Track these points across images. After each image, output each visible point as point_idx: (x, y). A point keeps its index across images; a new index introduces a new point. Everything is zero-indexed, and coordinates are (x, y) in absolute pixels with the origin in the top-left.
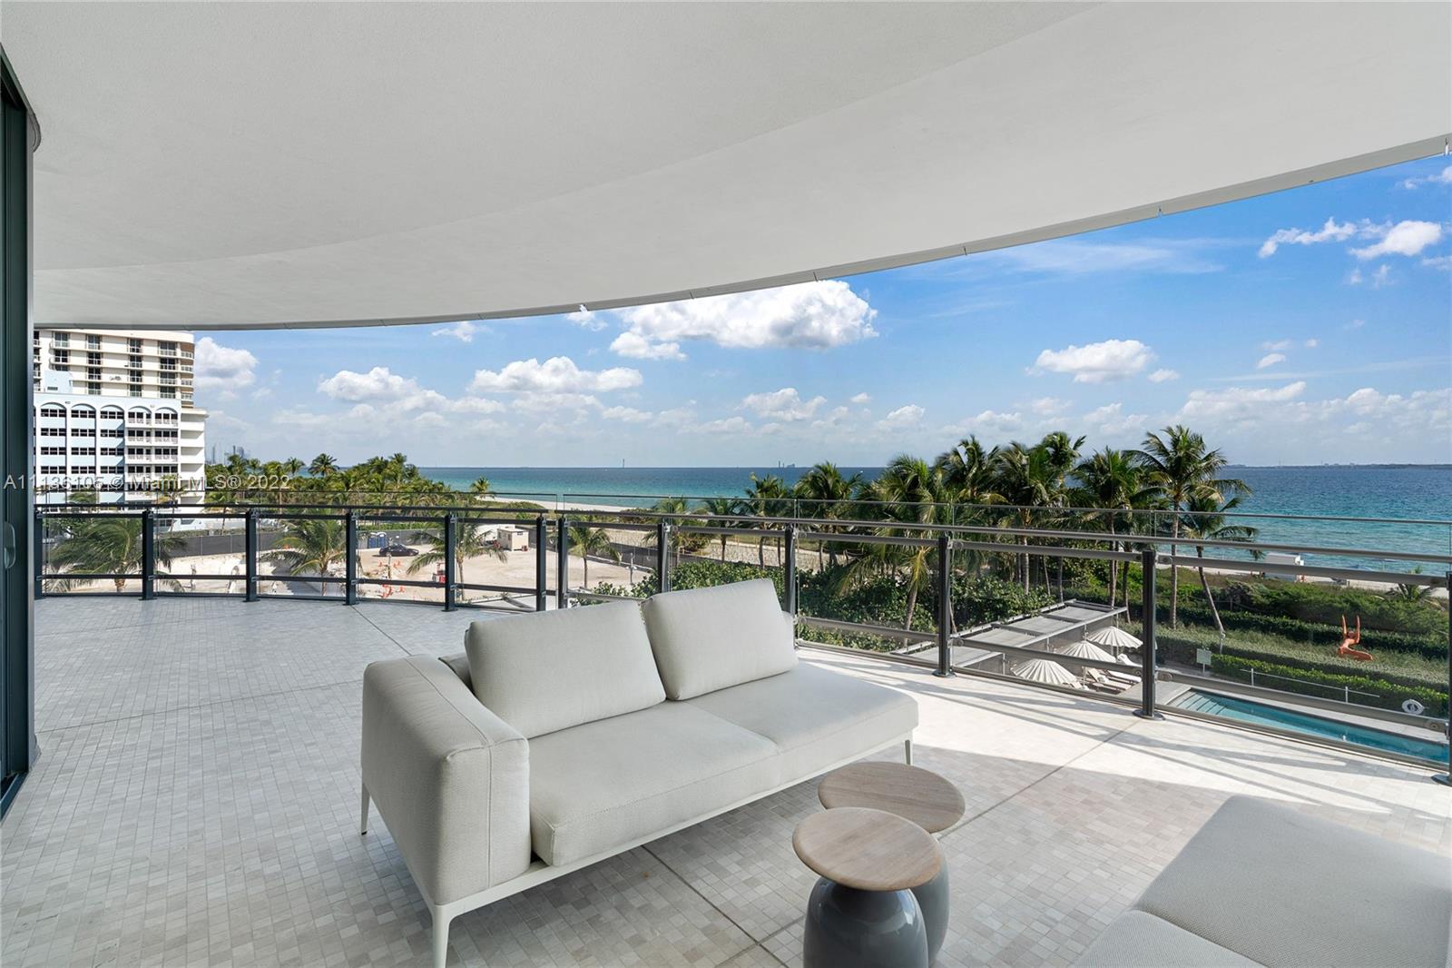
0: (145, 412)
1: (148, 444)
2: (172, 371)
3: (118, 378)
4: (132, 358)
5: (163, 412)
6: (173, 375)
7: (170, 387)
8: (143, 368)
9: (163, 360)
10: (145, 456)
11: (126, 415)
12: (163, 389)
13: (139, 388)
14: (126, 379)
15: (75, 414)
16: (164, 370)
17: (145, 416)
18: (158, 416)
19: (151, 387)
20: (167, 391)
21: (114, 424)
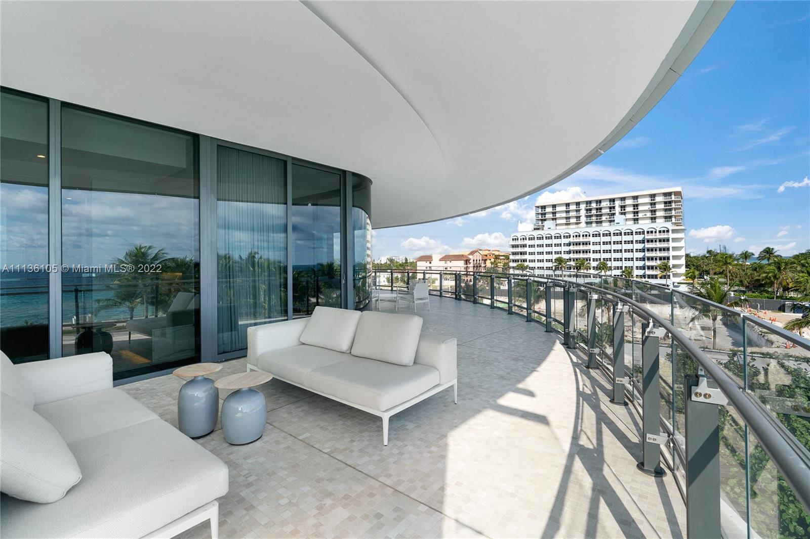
0: (654, 230)
1: (656, 246)
2: (670, 207)
3: (645, 215)
4: (651, 204)
5: (662, 229)
6: (670, 210)
7: (669, 216)
8: (656, 208)
9: (665, 203)
10: (654, 252)
11: (646, 233)
12: (666, 217)
13: (655, 218)
14: (649, 215)
15: (625, 234)
16: (666, 208)
17: (654, 232)
18: (660, 232)
19: (660, 217)
20: (668, 218)
21: (640, 237)
